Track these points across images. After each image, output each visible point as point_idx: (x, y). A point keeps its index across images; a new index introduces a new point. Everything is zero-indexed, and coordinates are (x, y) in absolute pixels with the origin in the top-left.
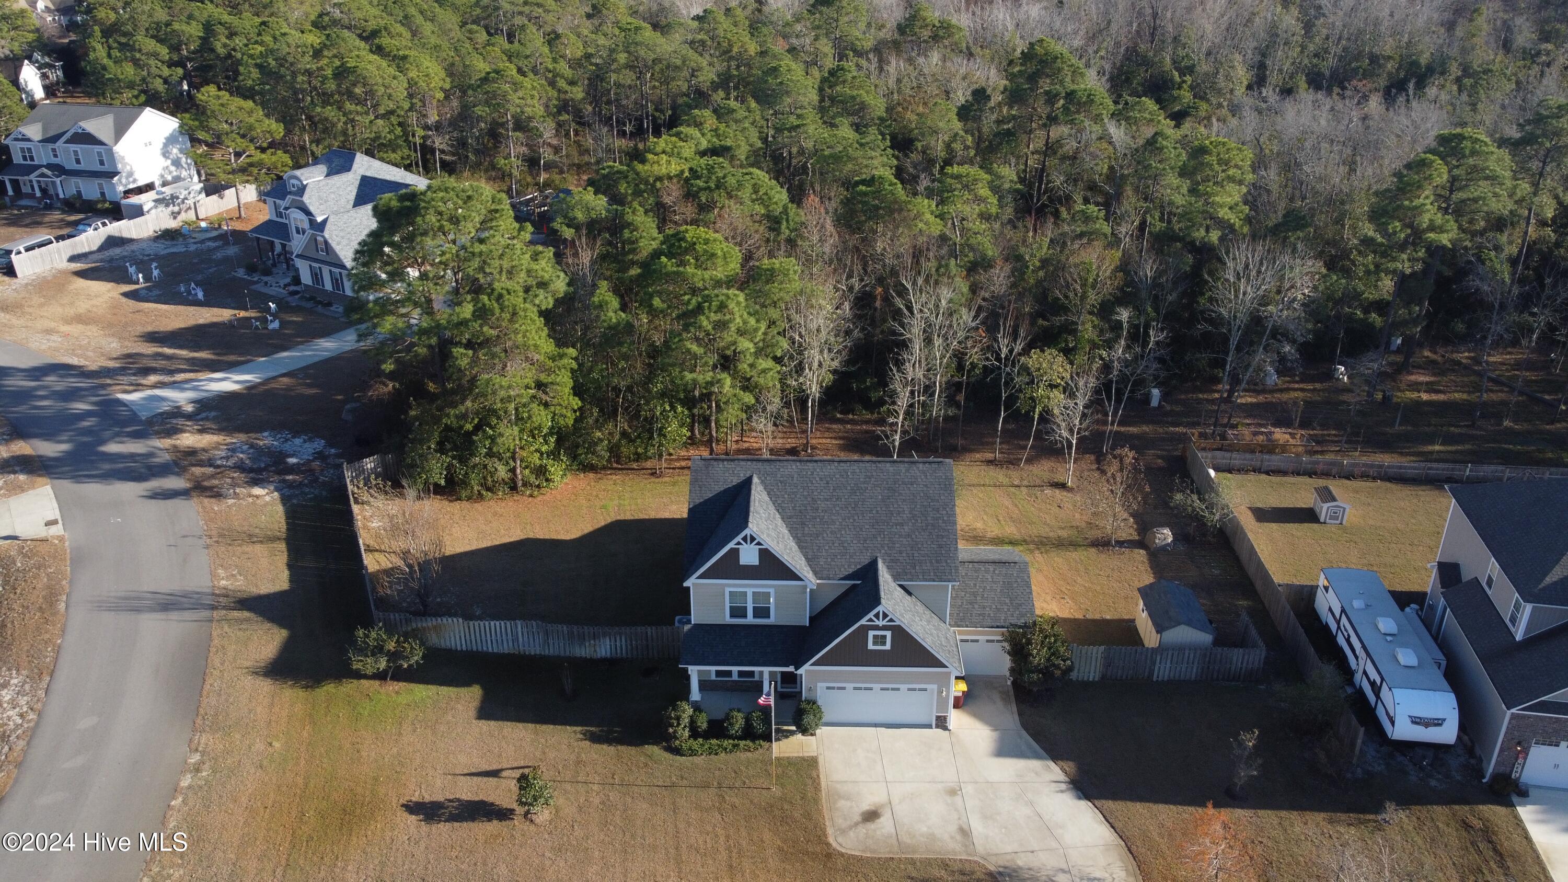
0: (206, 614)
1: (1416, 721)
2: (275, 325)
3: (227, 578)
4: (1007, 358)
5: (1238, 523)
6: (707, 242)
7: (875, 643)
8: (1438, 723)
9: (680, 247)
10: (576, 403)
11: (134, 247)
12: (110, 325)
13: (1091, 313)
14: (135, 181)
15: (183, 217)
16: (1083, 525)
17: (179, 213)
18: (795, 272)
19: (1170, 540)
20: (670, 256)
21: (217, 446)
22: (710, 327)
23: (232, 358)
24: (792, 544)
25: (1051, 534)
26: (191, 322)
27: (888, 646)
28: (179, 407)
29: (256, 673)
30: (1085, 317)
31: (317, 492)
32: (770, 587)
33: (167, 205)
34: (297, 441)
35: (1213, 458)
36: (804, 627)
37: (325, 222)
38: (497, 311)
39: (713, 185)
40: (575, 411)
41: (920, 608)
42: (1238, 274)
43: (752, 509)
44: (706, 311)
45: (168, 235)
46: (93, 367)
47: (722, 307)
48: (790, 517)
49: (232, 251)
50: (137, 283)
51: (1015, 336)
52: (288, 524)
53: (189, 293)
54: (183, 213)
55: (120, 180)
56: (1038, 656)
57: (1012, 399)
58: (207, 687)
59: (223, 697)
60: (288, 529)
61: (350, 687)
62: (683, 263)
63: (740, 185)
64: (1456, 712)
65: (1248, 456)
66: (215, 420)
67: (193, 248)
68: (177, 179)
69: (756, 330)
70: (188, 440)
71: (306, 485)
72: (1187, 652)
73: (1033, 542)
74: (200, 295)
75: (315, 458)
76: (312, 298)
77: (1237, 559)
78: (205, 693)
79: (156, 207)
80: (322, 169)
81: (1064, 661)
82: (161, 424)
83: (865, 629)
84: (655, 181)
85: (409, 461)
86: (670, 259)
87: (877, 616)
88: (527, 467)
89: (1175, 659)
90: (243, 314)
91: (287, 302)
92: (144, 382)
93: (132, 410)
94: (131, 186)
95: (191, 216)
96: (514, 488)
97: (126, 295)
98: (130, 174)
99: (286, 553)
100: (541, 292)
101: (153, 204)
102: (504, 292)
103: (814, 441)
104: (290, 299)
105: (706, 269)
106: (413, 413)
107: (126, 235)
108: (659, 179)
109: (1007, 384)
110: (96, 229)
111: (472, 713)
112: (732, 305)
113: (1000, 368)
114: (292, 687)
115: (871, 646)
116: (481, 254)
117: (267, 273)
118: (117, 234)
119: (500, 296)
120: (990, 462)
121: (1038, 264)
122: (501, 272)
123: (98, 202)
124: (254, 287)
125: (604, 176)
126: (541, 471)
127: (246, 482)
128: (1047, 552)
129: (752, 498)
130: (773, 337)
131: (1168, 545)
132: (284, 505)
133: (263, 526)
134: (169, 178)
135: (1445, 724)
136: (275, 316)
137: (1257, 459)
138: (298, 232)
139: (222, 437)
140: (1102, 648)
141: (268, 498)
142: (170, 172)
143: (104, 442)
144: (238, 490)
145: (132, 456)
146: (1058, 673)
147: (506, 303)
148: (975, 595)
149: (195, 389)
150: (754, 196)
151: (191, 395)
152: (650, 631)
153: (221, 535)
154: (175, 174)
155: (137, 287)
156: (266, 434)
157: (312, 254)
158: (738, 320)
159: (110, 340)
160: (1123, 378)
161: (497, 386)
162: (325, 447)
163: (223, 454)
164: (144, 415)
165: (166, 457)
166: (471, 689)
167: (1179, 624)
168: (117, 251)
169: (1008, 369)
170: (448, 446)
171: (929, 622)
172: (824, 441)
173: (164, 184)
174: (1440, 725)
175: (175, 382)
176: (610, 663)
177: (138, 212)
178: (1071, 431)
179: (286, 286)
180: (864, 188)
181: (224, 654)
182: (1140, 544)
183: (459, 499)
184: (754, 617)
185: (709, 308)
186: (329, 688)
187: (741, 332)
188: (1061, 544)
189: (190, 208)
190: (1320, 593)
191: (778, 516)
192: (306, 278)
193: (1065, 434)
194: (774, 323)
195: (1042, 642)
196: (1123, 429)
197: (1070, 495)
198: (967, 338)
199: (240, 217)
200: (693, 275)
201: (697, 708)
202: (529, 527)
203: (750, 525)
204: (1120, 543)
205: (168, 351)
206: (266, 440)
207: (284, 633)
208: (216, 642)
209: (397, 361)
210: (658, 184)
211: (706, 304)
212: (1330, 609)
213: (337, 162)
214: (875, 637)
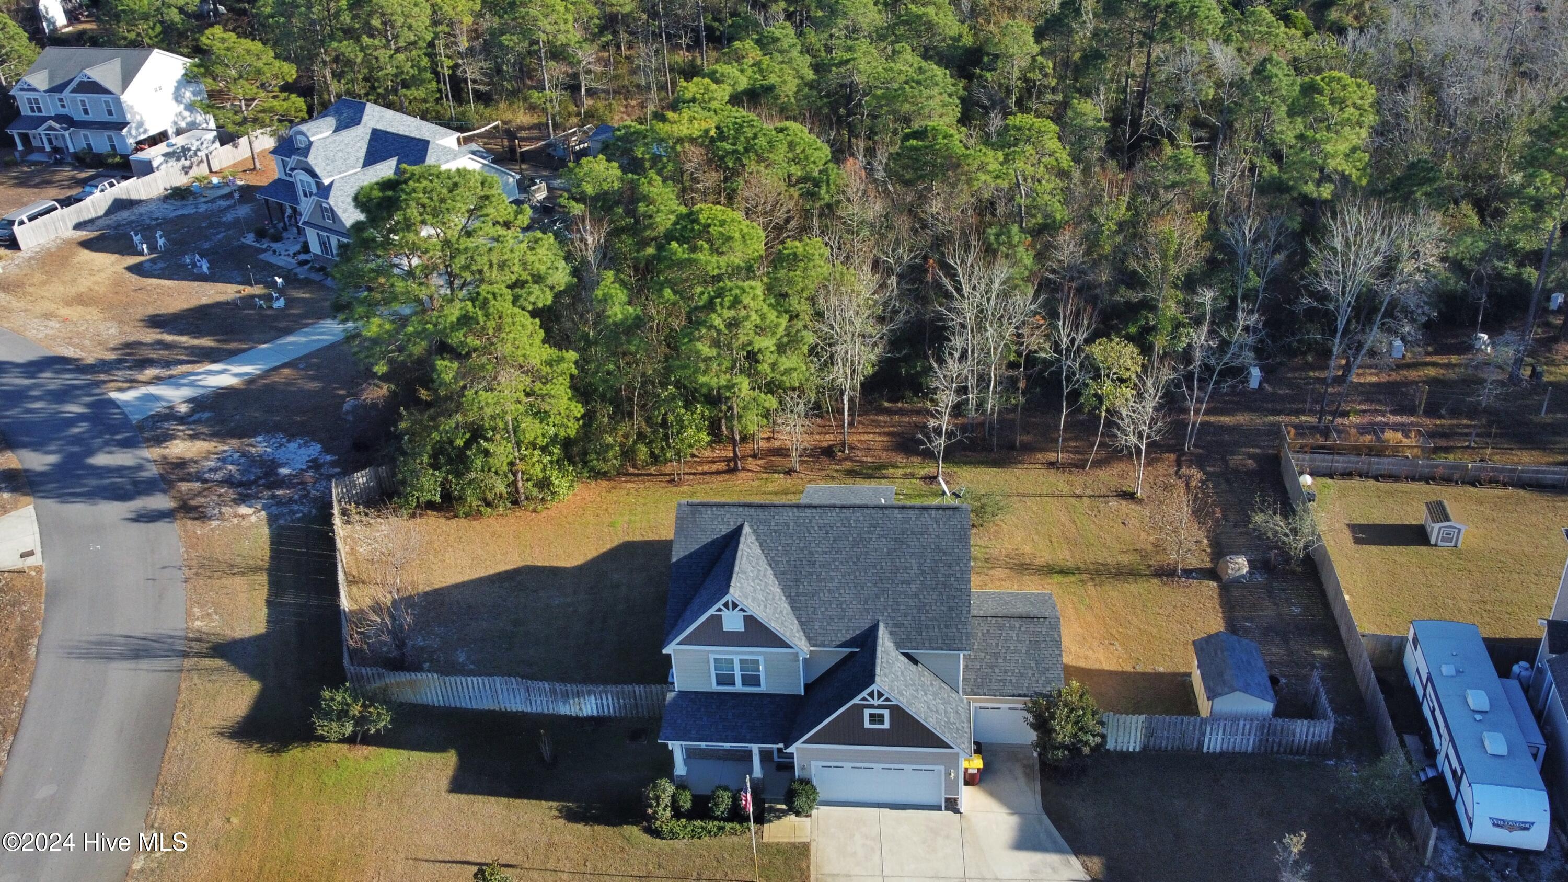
0: (176, 662)
1: (1498, 823)
2: (281, 303)
3: (202, 618)
4: (1068, 349)
5: (1326, 551)
6: (723, 223)
7: (872, 722)
8: (1525, 826)
9: (693, 230)
10: (578, 410)
11: (142, 209)
12: (110, 307)
13: (1176, 286)
14: (145, 131)
15: (194, 172)
16: (1150, 548)
17: (190, 167)
18: (821, 255)
19: (1245, 570)
20: (682, 240)
21: (207, 456)
22: (722, 327)
23: (232, 346)
24: (785, 606)
25: (1109, 560)
26: (193, 303)
27: (886, 725)
28: (171, 408)
29: (222, 734)
30: (1168, 291)
31: (306, 510)
32: (758, 654)
33: (178, 159)
34: (293, 446)
35: (1311, 460)
36: (799, 696)
37: (331, 184)
38: (481, 320)
39: (741, 149)
40: (578, 420)
41: (927, 678)
42: (1347, 239)
43: (736, 569)
44: (718, 308)
45: (178, 194)
46: (90, 360)
47: (736, 302)
48: (784, 573)
49: (244, 211)
50: (141, 254)
51: (1077, 326)
52: (271, 550)
53: (194, 265)
54: (195, 167)
55: (129, 132)
56: (1064, 732)
57: (1075, 395)
58: (170, 750)
59: (186, 763)
60: (271, 557)
61: (316, 751)
62: (694, 249)
63: (772, 145)
64: (1548, 815)
65: (1353, 458)
66: (206, 423)
67: (203, 208)
68: (192, 126)
69: (777, 325)
70: (179, 448)
71: (295, 502)
72: (1241, 723)
73: (1087, 571)
74: (205, 267)
75: (309, 467)
76: (322, 269)
77: (1323, 594)
78: (167, 757)
79: (167, 162)
80: (330, 122)
81: (1094, 736)
82: (152, 429)
83: (860, 708)
84: (675, 143)
85: (400, 476)
86: (680, 245)
87: (871, 695)
88: (528, 480)
89: (1228, 730)
90: (248, 290)
91: (296, 274)
92: (141, 377)
93: (123, 413)
94: (142, 137)
95: (203, 170)
96: (515, 502)
97: (130, 269)
98: (141, 124)
99: (266, 587)
100: (536, 289)
101: (162, 159)
102: (490, 296)
103: (854, 439)
104: (298, 270)
105: (722, 253)
106: (403, 425)
107: (134, 196)
108: (680, 140)
109: (1068, 379)
110: (102, 191)
111: (445, 783)
112: (746, 300)
113: (1059, 360)
114: (257, 750)
115: (867, 725)
116: (466, 249)
117: (277, 238)
118: (124, 197)
119: (486, 302)
120: (1052, 465)
121: (1114, 228)
122: (491, 265)
123: (109, 156)
124: (262, 256)
125: (619, 139)
126: (544, 484)
127: (234, 500)
128: (1101, 584)
129: (739, 553)
130: (798, 331)
131: (1243, 576)
132: (270, 526)
133: (245, 553)
134: (183, 125)
135: (1534, 828)
136: (281, 292)
137: (1361, 462)
138: (305, 195)
139: (213, 444)
140: (1143, 717)
141: (254, 519)
142: (184, 118)
143: (91, 453)
144: (224, 509)
145: (119, 470)
146: (1086, 750)
147: (491, 310)
148: (996, 656)
149: (192, 384)
150: (790, 155)
151: (187, 392)
152: (639, 689)
153: (202, 566)
154: (189, 119)
155: (141, 259)
156: (259, 439)
157: (320, 222)
158: (754, 316)
159: (109, 324)
160: (1207, 368)
161: (483, 403)
162: (320, 453)
163: (212, 464)
164: (135, 418)
165: (153, 471)
166: (445, 755)
167: (1234, 690)
168: (124, 215)
169: (1069, 363)
170: (442, 459)
171: (935, 695)
172: (866, 437)
173: (179, 132)
174: (1528, 828)
175: (171, 377)
176: (596, 722)
177: (147, 169)
178: (1140, 436)
179: (295, 254)
180: (914, 142)
181: (191, 710)
182: (1212, 574)
183: (456, 516)
184: (743, 685)
185: (721, 304)
186: (295, 753)
187: (760, 330)
188: (1121, 573)
189: (202, 161)
190: (1409, 647)
191: (770, 572)
192: (315, 248)
193: (1133, 439)
194: (797, 316)
195: (1068, 717)
196: (1212, 419)
197: (1138, 508)
198: (1024, 323)
199: (255, 169)
200: (707, 262)
201: (681, 786)
202: (528, 551)
203: (731, 590)
204: (1188, 573)
205: (168, 338)
206: (260, 446)
207: (255, 687)
208: (183, 696)
209: (391, 362)
210: (679, 148)
211: (718, 300)
212: (1418, 671)
213: (346, 113)
214: (871, 715)
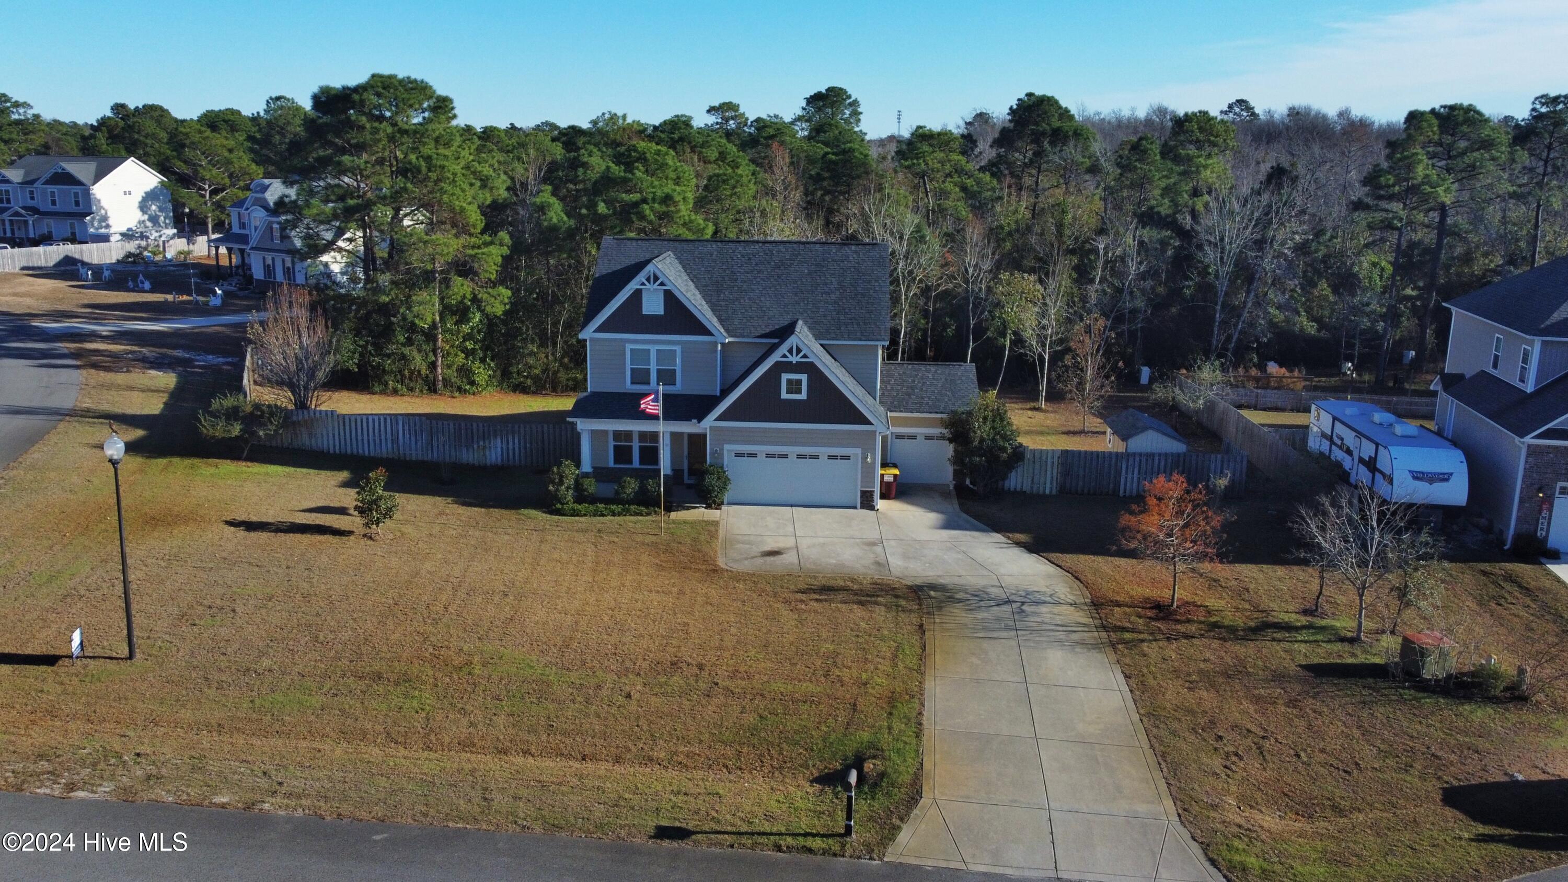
1: (1418, 476)
2: (217, 302)
3: (93, 404)
4: (973, 276)
7: (789, 390)
8: (1444, 477)
12: (48, 297)
17: (146, 248)
24: (705, 306)
27: (803, 396)
28: (96, 333)
32: (676, 342)
34: (210, 356)
36: (716, 396)
40: (505, 304)
41: (845, 373)
46: (17, 312)
49: (191, 271)
50: (86, 280)
53: (137, 286)
54: (150, 249)
55: (92, 221)
56: (980, 431)
60: (175, 388)
64: (1465, 466)
66: (127, 340)
67: (152, 269)
74: (147, 287)
75: (225, 365)
82: (73, 338)
83: (778, 369)
87: (790, 350)
89: (1143, 466)
91: (236, 294)
92: (66, 321)
93: (45, 330)
95: (158, 249)
98: (105, 218)
99: (167, 398)
101: (120, 237)
104: (239, 293)
113: (966, 291)
115: (784, 394)
123: (66, 234)
127: (144, 368)
132: (178, 379)
133: (150, 386)
135: (1453, 478)
138: (256, 231)
140: (1059, 451)
141: (162, 376)
143: (6, 342)
144: (133, 370)
145: (31, 349)
148: (912, 388)
149: (118, 326)
151: (112, 328)
153: (100, 386)
155: (83, 282)
156: (178, 350)
157: (268, 245)
164: (55, 333)
165: (68, 351)
167: (1146, 429)
169: (975, 288)
171: (856, 388)
174: (1447, 480)
175: (98, 323)
178: (1043, 346)
179: (237, 284)
184: (658, 383)
189: (158, 246)
190: (1311, 429)
192: (259, 273)
193: (1037, 349)
195: (985, 417)
197: (1042, 413)
199: (208, 258)
204: (1094, 433)
205: (100, 311)
206: (177, 353)
208: (58, 430)
214: (789, 380)
